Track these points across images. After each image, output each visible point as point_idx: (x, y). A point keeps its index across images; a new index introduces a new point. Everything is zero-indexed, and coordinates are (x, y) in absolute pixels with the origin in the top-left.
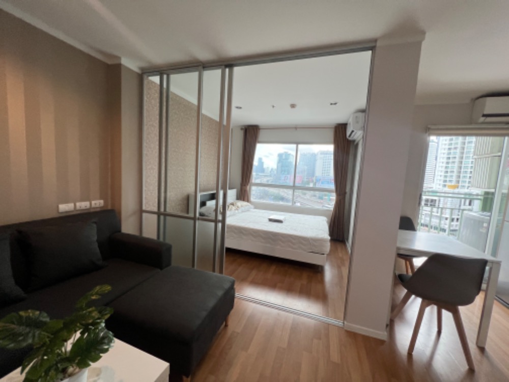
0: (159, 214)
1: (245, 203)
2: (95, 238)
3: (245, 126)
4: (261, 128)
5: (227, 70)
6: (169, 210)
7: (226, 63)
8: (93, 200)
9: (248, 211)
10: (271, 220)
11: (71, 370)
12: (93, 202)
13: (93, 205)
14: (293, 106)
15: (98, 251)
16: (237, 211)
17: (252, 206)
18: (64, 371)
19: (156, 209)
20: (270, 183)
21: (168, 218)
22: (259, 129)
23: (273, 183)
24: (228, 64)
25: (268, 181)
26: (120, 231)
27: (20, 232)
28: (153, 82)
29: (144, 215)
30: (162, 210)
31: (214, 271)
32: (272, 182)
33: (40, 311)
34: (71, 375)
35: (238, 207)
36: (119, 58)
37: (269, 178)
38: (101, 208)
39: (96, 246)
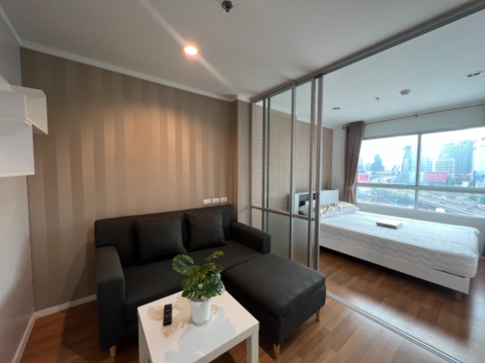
0: (263, 210)
1: (348, 205)
2: (221, 223)
3: (347, 124)
4: (366, 123)
5: (317, 80)
6: (271, 207)
7: (315, 75)
8: (222, 197)
9: (352, 213)
10: (379, 225)
11: (202, 298)
12: (221, 199)
13: (221, 201)
14: (404, 92)
15: (222, 232)
16: (338, 213)
17: (358, 208)
18: (200, 297)
19: (261, 206)
20: (392, 183)
21: (270, 214)
22: (364, 125)
23: (397, 183)
24: (318, 75)
25: (389, 181)
26: (236, 220)
27: (185, 215)
28: (258, 106)
29: (253, 210)
30: (266, 207)
31: (308, 265)
32: (395, 182)
33: (190, 257)
34: (202, 301)
35: (339, 208)
36: (236, 96)
37: (389, 178)
38: (226, 202)
39: (221, 228)
